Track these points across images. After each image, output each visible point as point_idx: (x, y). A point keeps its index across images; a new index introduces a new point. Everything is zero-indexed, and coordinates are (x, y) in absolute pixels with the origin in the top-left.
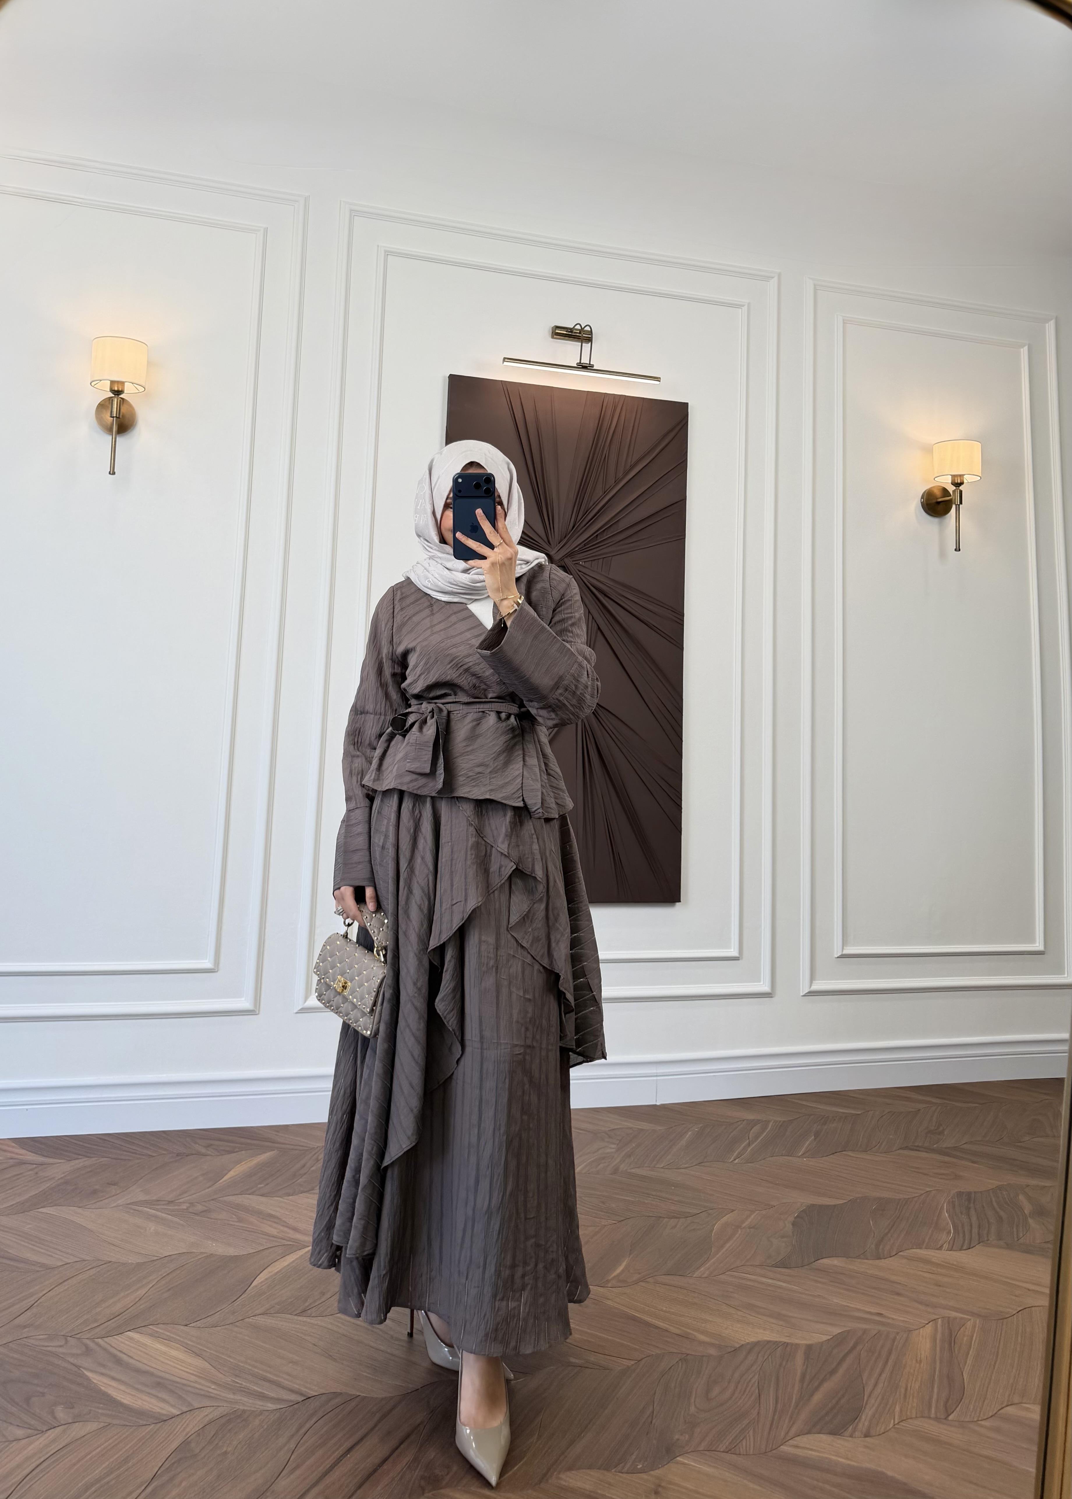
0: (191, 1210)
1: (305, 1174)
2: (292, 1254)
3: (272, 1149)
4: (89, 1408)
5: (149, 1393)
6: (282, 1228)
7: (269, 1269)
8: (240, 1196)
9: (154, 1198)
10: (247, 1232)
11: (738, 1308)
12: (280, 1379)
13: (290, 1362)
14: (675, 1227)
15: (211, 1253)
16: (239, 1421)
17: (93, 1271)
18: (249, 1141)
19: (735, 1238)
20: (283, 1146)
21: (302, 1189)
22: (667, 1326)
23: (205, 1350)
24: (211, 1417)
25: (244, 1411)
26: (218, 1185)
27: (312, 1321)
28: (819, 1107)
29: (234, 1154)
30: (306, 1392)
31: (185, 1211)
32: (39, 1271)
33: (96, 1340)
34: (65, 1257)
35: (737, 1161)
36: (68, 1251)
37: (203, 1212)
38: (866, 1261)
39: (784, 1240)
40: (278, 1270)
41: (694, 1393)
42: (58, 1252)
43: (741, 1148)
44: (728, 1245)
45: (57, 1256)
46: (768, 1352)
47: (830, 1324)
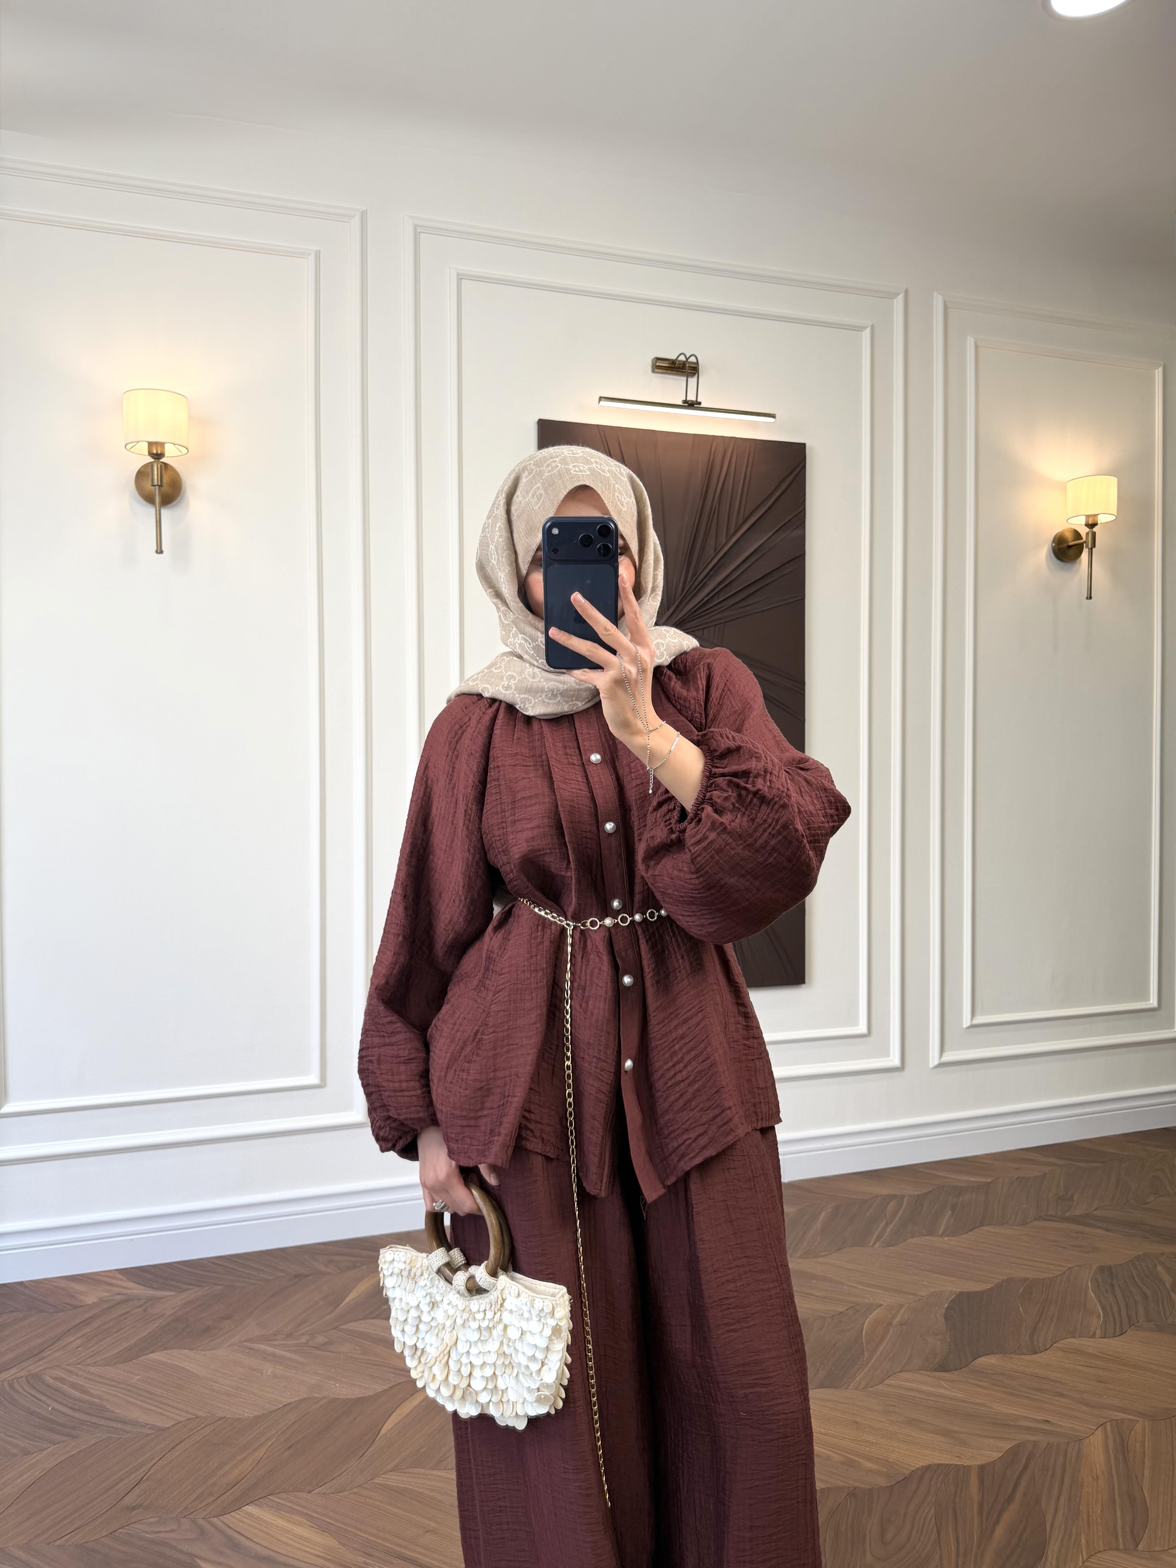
0: (310, 1344)
7: (398, 1411)
8: (363, 1322)
9: (271, 1332)
10: (374, 1366)
11: (904, 1426)
14: (822, 1328)
15: (334, 1396)
17: (208, 1430)
19: (888, 1338)
23: (331, 1524)
26: (337, 1311)
28: (949, 1176)
31: (305, 1345)
32: (148, 1435)
33: (211, 1519)
34: (177, 1414)
35: (877, 1244)
36: (180, 1406)
37: (324, 1344)
38: (1023, 1357)
39: (939, 1337)
40: (407, 1412)
41: (868, 1537)
42: (169, 1409)
43: (879, 1229)
44: (881, 1348)
45: (168, 1414)
46: (941, 1478)
47: (999, 1438)
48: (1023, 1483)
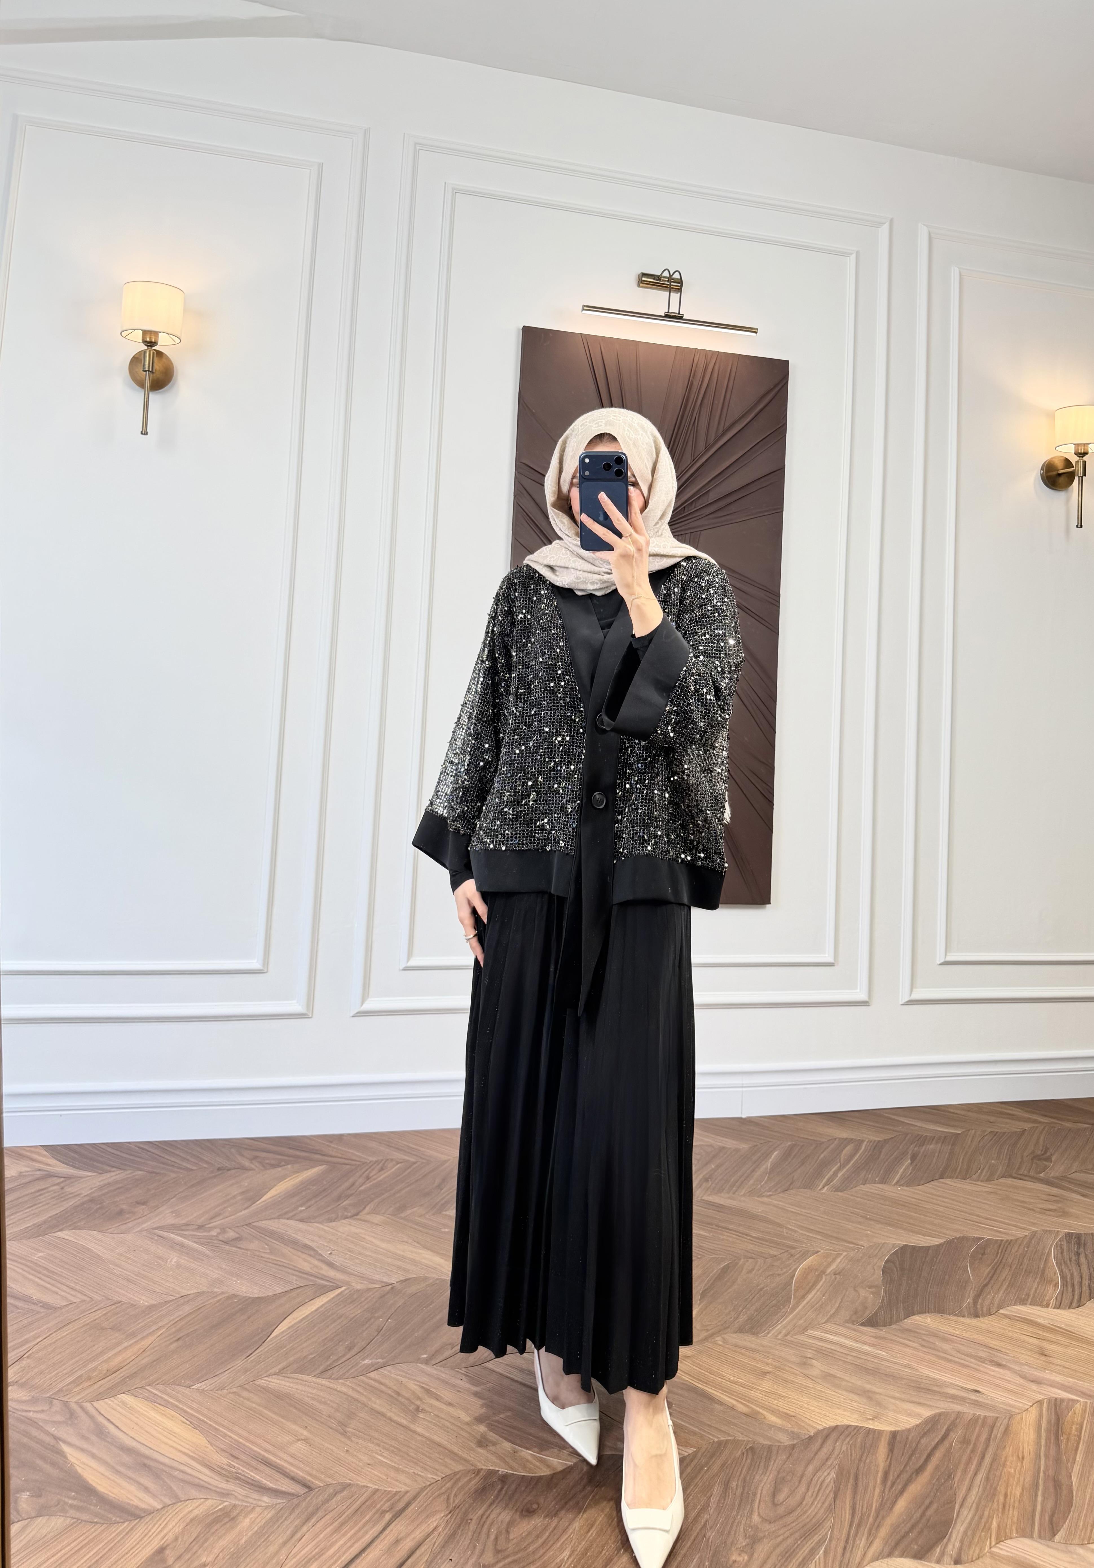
0: (221, 1237)
1: (351, 1195)
2: (322, 1297)
3: (321, 1163)
4: (59, 1496)
5: (130, 1478)
6: (316, 1262)
7: (294, 1315)
8: (276, 1220)
9: (184, 1222)
10: (277, 1267)
11: (818, 1380)
12: (282, 1463)
13: (299, 1440)
14: (750, 1271)
15: (233, 1292)
16: (226, 1520)
17: (99, 1313)
18: (298, 1153)
19: (818, 1287)
20: (333, 1159)
21: (346, 1214)
22: (734, 1402)
23: (205, 1422)
24: (196, 1512)
25: (235, 1506)
26: (254, 1207)
27: (332, 1385)
28: (916, 1124)
29: (280, 1169)
30: (309, 1481)
31: (214, 1238)
32: (38, 1313)
33: (84, 1404)
34: (71, 1295)
35: (826, 1188)
36: (77, 1287)
37: (236, 1239)
38: (962, 1319)
39: (873, 1290)
40: (303, 1316)
41: (758, 1496)
42: (65, 1288)
43: (831, 1173)
44: (810, 1296)
45: (63, 1293)
46: (848, 1439)
47: (919, 1404)
48: (938, 1454)
